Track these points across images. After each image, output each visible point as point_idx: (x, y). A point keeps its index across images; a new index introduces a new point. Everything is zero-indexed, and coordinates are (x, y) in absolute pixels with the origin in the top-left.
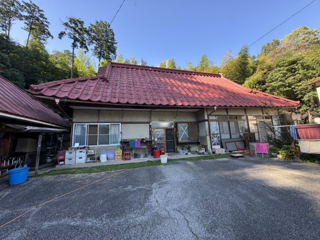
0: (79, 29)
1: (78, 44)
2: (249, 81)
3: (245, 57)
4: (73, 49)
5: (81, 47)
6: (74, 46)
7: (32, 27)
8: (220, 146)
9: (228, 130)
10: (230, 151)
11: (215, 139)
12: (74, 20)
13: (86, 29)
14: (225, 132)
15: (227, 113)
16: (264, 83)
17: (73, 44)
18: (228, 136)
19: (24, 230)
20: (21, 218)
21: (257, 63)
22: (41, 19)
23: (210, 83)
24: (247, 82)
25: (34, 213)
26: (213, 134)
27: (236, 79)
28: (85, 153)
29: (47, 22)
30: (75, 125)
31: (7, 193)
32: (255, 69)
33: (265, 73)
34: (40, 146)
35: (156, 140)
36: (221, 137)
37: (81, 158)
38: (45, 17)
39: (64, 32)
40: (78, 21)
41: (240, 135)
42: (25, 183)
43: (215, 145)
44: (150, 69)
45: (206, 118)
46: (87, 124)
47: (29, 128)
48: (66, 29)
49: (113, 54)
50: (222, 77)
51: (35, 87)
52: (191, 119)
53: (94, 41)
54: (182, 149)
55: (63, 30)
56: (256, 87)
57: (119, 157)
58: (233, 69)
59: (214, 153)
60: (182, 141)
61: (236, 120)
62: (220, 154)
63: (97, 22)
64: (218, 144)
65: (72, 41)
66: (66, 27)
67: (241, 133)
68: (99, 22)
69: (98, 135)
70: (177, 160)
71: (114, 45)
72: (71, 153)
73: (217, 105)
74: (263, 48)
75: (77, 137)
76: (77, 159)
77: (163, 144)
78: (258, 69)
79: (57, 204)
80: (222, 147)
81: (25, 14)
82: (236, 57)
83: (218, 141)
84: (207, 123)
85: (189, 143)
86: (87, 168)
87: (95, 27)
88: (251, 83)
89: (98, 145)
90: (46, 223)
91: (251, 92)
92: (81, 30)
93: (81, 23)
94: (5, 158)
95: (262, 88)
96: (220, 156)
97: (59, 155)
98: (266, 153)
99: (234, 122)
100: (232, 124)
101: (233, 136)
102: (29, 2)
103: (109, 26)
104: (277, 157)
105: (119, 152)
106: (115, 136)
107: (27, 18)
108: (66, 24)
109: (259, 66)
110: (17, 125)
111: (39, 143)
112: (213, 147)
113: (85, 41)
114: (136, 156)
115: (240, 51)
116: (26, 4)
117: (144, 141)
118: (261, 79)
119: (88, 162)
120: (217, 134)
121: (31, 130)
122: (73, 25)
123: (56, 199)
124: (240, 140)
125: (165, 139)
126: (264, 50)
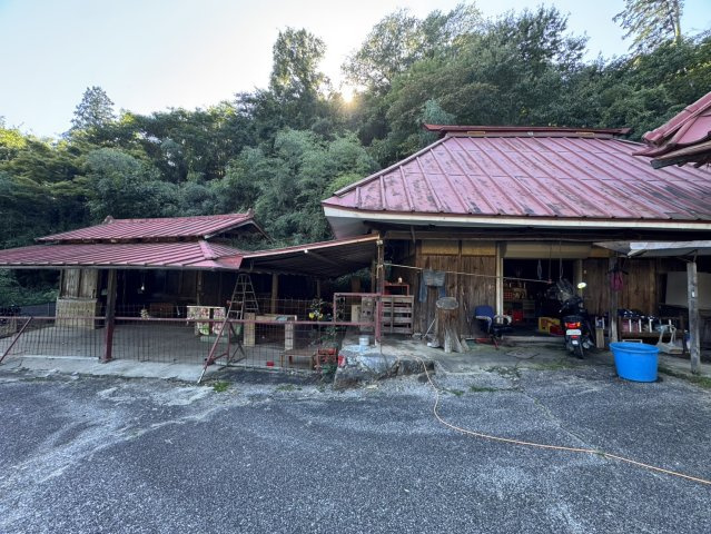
19: (528, 480)
20: (554, 453)
25: (580, 463)
31: (595, 389)
34: (693, 295)
42: (646, 386)
47: (636, 247)
51: (654, 135)
79: (645, 489)
90: (564, 508)
94: (629, 315)
110: (621, 242)
111: (690, 287)
121: (645, 251)
123: (662, 473)
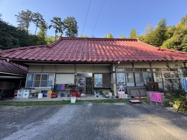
0: (58, 22)
1: (58, 31)
2: (166, 43)
3: (163, 26)
4: (56, 34)
5: (59, 32)
6: (56, 32)
7: (38, 25)
8: (124, 92)
9: (133, 80)
10: (132, 97)
11: (121, 87)
12: (56, 18)
13: (62, 22)
14: (130, 81)
15: (133, 67)
16: (180, 43)
17: (56, 31)
18: (133, 85)
21: (174, 29)
22: (42, 20)
23: (125, 45)
24: (164, 44)
26: (120, 83)
27: (156, 42)
28: (28, 92)
29: (44, 21)
30: (28, 74)
32: (172, 35)
33: (181, 36)
35: (79, 85)
36: (126, 85)
37: (26, 95)
38: (43, 19)
39: (51, 25)
40: (58, 18)
41: (144, 84)
43: (120, 91)
44: (86, 39)
45: (114, 70)
46: (35, 74)
48: (52, 23)
49: (76, 34)
50: (138, 41)
52: (106, 71)
53: (66, 28)
54: (97, 93)
55: (51, 24)
56: (173, 48)
57: (49, 96)
58: (154, 36)
59: (117, 97)
60: (97, 87)
61: (141, 72)
62: (121, 99)
63: (68, 18)
64: (123, 90)
65: (55, 29)
66: (52, 22)
67: (145, 82)
68: (69, 17)
69: (41, 81)
70: (85, 101)
71: (77, 29)
72: (21, 91)
73: (121, 60)
74: (182, 19)
75: (29, 82)
76: (24, 95)
77: (83, 88)
78: (174, 34)
80: (126, 93)
81: (35, 19)
82: (156, 27)
83: (124, 88)
84: (114, 74)
85: (102, 88)
86: (22, 102)
87: (66, 20)
88: (168, 44)
89: (40, 87)
91: (159, 50)
92: (59, 23)
93: (60, 19)
95: (179, 48)
96: (122, 100)
97: (15, 93)
98: (159, 102)
99: (140, 73)
100: (137, 75)
101: (137, 85)
102: (36, 13)
103: (74, 19)
104: (172, 106)
105: (49, 92)
106: (51, 82)
107: (35, 20)
108: (52, 21)
109: (175, 32)
112: (118, 92)
113: (62, 29)
114: (62, 95)
115: (159, 23)
116: (35, 14)
117: (68, 86)
118: (178, 41)
119: (30, 98)
120: (123, 83)
122: (55, 21)
124: (144, 87)
125: (85, 84)
126: (183, 20)
